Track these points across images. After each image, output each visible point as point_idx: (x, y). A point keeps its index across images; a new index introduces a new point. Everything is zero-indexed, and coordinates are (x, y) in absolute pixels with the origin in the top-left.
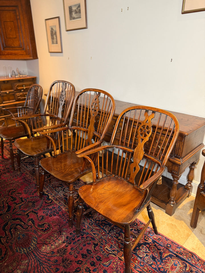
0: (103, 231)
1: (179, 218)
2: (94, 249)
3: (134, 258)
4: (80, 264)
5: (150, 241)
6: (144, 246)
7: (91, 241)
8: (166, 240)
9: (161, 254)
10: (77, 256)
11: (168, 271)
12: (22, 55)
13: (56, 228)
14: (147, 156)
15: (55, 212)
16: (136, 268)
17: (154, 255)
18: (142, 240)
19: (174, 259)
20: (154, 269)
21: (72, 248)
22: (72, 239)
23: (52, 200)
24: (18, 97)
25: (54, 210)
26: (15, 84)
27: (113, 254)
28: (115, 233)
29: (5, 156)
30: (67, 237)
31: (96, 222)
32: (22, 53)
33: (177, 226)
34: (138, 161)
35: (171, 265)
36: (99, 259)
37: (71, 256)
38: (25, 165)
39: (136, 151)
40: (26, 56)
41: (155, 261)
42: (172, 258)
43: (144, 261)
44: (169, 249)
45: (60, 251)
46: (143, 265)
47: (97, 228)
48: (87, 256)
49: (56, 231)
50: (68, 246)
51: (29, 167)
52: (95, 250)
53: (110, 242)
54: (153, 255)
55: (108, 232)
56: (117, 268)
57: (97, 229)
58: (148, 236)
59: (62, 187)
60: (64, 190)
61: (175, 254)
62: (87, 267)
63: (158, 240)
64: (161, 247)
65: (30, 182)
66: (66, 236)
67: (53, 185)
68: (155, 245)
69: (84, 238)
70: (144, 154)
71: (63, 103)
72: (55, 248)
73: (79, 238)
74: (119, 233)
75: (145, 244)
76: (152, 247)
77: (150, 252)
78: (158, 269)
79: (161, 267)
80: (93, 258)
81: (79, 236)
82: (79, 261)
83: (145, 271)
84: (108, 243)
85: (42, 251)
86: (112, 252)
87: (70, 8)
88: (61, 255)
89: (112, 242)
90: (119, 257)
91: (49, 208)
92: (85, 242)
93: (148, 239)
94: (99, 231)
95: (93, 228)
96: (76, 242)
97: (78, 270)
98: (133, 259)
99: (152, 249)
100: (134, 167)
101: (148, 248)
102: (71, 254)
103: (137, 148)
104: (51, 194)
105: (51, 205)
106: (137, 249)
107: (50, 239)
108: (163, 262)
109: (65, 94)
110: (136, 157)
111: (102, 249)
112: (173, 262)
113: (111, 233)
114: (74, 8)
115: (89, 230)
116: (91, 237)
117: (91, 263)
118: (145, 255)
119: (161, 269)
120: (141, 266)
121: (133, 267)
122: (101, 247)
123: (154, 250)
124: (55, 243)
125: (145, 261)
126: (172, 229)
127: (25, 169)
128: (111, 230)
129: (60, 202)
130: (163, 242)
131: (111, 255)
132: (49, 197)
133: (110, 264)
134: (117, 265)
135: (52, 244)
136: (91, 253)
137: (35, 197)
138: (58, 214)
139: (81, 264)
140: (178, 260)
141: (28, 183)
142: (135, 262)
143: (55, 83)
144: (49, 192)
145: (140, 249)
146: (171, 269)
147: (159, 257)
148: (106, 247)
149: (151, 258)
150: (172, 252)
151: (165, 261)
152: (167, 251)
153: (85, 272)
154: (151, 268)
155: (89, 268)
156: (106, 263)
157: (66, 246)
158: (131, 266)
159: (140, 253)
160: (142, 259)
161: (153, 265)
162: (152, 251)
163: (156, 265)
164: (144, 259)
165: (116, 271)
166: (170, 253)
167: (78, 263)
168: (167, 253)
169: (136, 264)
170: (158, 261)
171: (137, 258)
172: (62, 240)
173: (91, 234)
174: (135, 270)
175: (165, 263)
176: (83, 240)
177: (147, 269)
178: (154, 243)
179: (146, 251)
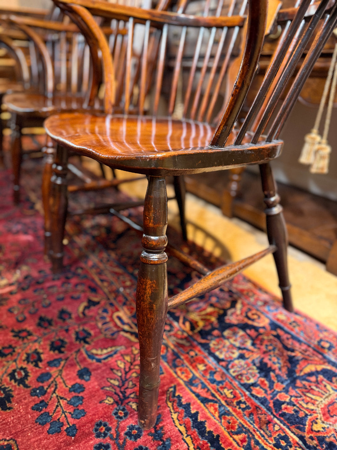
0: (128, 279)
2: (83, 313)
3: (196, 355)
4: (20, 338)
5: (263, 322)
6: (237, 330)
7: (85, 294)
8: (319, 330)
9: (292, 361)
10: (25, 318)
11: (309, 417)
16: (192, 385)
17: (266, 360)
18: (238, 316)
20: (258, 403)
21: (25, 300)
22: (38, 283)
27: (132, 334)
30: (26, 278)
35: (326, 402)
36: (83, 338)
37: (7, 315)
41: (267, 376)
42: (331, 381)
43: (228, 370)
44: (327, 355)
46: (220, 382)
48: (50, 324)
49: (7, 261)
50: (16, 293)
52: (84, 315)
54: (263, 359)
56: (126, 373)
58: (258, 310)
62: (36, 349)
63: (290, 324)
64: (297, 345)
66: (25, 274)
68: (278, 337)
69: (69, 283)
73: (55, 282)
75: (244, 327)
76: (266, 338)
77: (255, 350)
78: (271, 405)
79: (288, 400)
80: (67, 331)
81: (58, 279)
82: (24, 330)
83: (223, 402)
84: (130, 304)
86: (131, 327)
92: (66, 292)
93: (255, 317)
94: (118, 278)
96: (42, 289)
97: (6, 352)
98: (192, 357)
99: (265, 343)
101: (252, 339)
102: (12, 312)
106: (213, 335)
108: (295, 387)
111: (105, 315)
112: (334, 395)
116: (90, 286)
117: (53, 342)
118: (237, 354)
119: (286, 408)
120: (213, 381)
122: (105, 311)
123: (270, 348)
125: (231, 371)
130: (305, 333)
131: (125, 335)
133: (111, 356)
134: (132, 364)
139: (23, 340)
142: (195, 367)
145: (223, 336)
146: (324, 415)
147: (284, 370)
148: (121, 314)
149: (255, 368)
151: (304, 385)
152: (318, 358)
153: (24, 361)
154: (245, 395)
155: (42, 353)
156: (99, 352)
157: (11, 293)
158: (179, 377)
159: (220, 346)
160: (224, 363)
161: (258, 388)
162: (264, 348)
163: (269, 392)
164: (230, 366)
165: (122, 379)
166: (327, 364)
167: (17, 335)
168: (315, 362)
169: (197, 375)
170: (278, 381)
171: (206, 357)
172: (9, 279)
173: (93, 280)
174: (188, 390)
175: (304, 390)
176: (63, 289)
177: (232, 396)
178: (276, 331)
179: (243, 344)
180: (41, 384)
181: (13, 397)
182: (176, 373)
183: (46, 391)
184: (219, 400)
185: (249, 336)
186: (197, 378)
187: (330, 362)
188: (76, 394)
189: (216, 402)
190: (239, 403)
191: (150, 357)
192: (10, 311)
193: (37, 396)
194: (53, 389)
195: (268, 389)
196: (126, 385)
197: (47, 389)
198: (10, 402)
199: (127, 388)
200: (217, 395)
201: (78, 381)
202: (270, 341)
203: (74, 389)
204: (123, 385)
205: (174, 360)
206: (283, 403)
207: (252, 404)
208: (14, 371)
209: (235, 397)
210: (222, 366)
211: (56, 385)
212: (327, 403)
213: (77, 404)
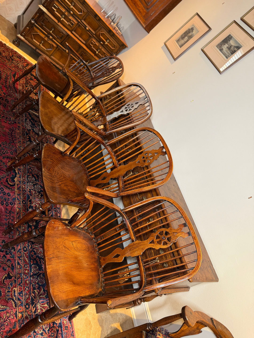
0: (28, 268)
1: (101, 322)
2: (4, 280)
7: (9, 268)
8: (71, 335)
12: (140, 12)
14: (141, 261)
15: (5, 201)
23: (14, 185)
24: (92, 43)
25: (7, 197)
26: (103, 29)
27: (15, 303)
28: (37, 282)
29: (17, 84)
31: (31, 252)
32: (141, 10)
33: (92, 328)
34: (127, 254)
38: (26, 117)
39: (136, 244)
40: (142, 18)
47: (26, 259)
51: (28, 123)
52: (4, 282)
53: (24, 287)
55: (32, 274)
56: (5, 321)
57: (25, 261)
59: (36, 180)
60: (35, 186)
63: (65, 327)
64: (61, 337)
65: (14, 141)
67: (30, 169)
68: (58, 331)
69: (6, 257)
70: (140, 255)
71: (125, 113)
74: (39, 285)
76: (54, 329)
77: (47, 333)
81: (3, 251)
84: (22, 286)
86: (16, 299)
87: (229, 38)
89: (26, 289)
90: (16, 311)
91: (4, 190)
92: (3, 263)
94: (25, 265)
95: (22, 256)
99: (52, 332)
100: (119, 253)
101: (50, 328)
103: (140, 243)
104: (20, 177)
105: (9, 188)
109: (136, 109)
110: (130, 248)
111: (11, 286)
113: (33, 278)
114: (232, 42)
115: (18, 254)
116: (13, 264)
118: (41, 332)
123: (52, 335)
126: (86, 327)
127: (22, 120)
128: (36, 275)
129: (19, 195)
130: (66, 334)
131: (12, 302)
132: (15, 178)
133: (3, 310)
134: (8, 318)
137: (3, 163)
138: (7, 206)
141: (10, 140)
143: (139, 87)
144: (21, 172)
148: (16, 289)
160: (35, 334)
162: (50, 334)
173: (15, 261)
176: (2, 260)
178: (59, 328)
179: (45, 329)
185: (50, 325)
202: (54, 331)
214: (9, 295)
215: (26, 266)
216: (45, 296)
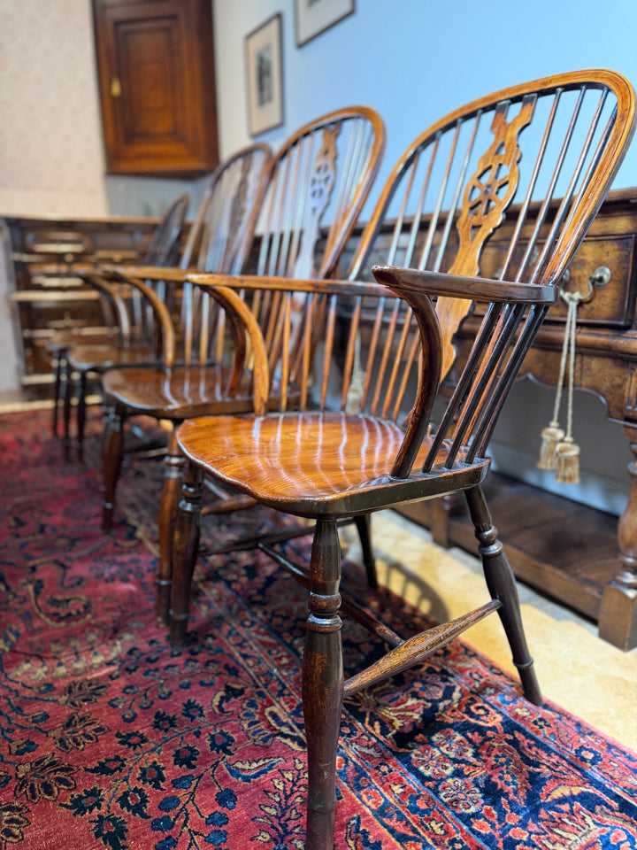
0: (284, 654)
2: (219, 706)
3: (390, 771)
4: (130, 745)
5: (495, 720)
6: (453, 732)
7: (220, 678)
8: (580, 733)
9: (535, 781)
10: (135, 715)
13: (108, 617)
15: (132, 573)
16: (384, 815)
17: (495, 779)
18: (454, 711)
19: (609, 820)
20: (480, 842)
21: (132, 687)
22: (149, 660)
23: (141, 542)
27: (294, 739)
30: (131, 652)
31: (270, 620)
35: (583, 841)
36: (223, 746)
37: (109, 711)
41: (493, 803)
42: (593, 811)
43: (437, 793)
44: (588, 771)
45: (80, 688)
46: (424, 812)
47: (266, 638)
48: (173, 725)
49: (100, 626)
50: (118, 677)
52: (221, 709)
54: (490, 776)
56: (287, 797)
57: (263, 643)
58: (485, 702)
61: (617, 798)
62: (155, 762)
63: (535, 723)
64: (544, 755)
66: (129, 646)
68: (515, 743)
69: (196, 661)
72: (64, 677)
73: (175, 659)
75: (464, 728)
76: (496, 744)
77: (479, 764)
78: (500, 845)
79: (525, 838)
80: (198, 734)
81: (179, 655)
82: (135, 734)
83: (429, 841)
84: (290, 694)
85: (11, 677)
86: (292, 730)
88: (73, 703)
91: (119, 560)
92: (191, 675)
93: (481, 712)
94: (269, 652)
95: (247, 638)
96: (157, 670)
97: (112, 766)
98: (384, 774)
99: (496, 752)
101: (475, 747)
102: (115, 706)
105: (129, 552)
106: (415, 741)
107: (66, 644)
108: (537, 820)
111: (252, 710)
112: (596, 832)
115: (230, 641)
116: (228, 665)
117: (178, 752)
118: (451, 769)
119: (522, 849)
120: (415, 810)
121: (373, 807)
122: (252, 704)
123: (503, 760)
124: (78, 660)
125: (442, 795)
130: (558, 738)
132: (137, 533)
133: (264, 772)
134: (294, 785)
135: (63, 660)
136: (201, 715)
138: (140, 578)
139: (134, 749)
140: (627, 826)
142: (388, 789)
145: (431, 743)
147: (522, 794)
149: (478, 790)
150: (600, 783)
151: (551, 816)
152: (574, 776)
153: (138, 779)
154: (462, 831)
155: (163, 768)
156: (247, 766)
157: (111, 676)
158: (364, 803)
159: (425, 758)
160: (431, 784)
161: (481, 820)
162: (492, 761)
163: (498, 826)
164: (440, 788)
165: (280, 807)
166: (587, 785)
167: (125, 740)
168: (571, 783)
169: (391, 800)
170: (512, 811)
171: (404, 774)
172: (105, 656)
173: (231, 656)
174: (377, 823)
175: (551, 824)
176: (189, 669)
177: (443, 832)
178: (513, 734)
179: (461, 755)
180: (165, 814)
181: (127, 830)
182: (360, 798)
183: (173, 824)
184: (424, 838)
185: (470, 741)
186: (391, 804)
187: (593, 782)
188: (217, 828)
189: (419, 841)
190: (453, 842)
191: (321, 762)
192: (112, 705)
193: (161, 829)
194: (182, 820)
195: (497, 823)
196: (287, 815)
197: (175, 820)
198: (123, 838)
199: (289, 819)
200: (420, 830)
201: (218, 808)
202: (503, 749)
203: (211, 820)
204: (283, 815)
205: (357, 779)
206: (518, 843)
207: (472, 844)
208: (126, 794)
209: (446, 833)
210: (428, 787)
211: (187, 814)
212: (584, 843)
213: (219, 841)
214: (260, 730)
215: (274, 652)
216: (392, 684)
